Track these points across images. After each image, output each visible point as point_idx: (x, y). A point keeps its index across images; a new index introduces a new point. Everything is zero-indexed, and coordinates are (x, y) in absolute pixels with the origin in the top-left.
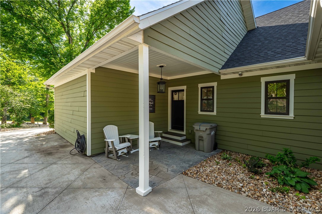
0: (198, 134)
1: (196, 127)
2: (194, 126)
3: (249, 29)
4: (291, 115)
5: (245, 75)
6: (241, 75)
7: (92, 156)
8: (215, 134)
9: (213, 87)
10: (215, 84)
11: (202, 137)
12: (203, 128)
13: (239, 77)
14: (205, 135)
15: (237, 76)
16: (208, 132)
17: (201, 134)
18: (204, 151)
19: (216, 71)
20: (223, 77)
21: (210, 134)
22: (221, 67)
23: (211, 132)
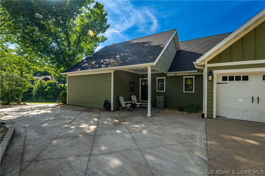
0: (158, 100)
1: (157, 97)
2: (156, 97)
3: (178, 50)
4: (194, 91)
5: (177, 75)
6: (176, 75)
7: (114, 111)
8: (165, 101)
9: (164, 79)
10: (164, 78)
11: (160, 102)
12: (161, 97)
13: (175, 75)
14: (161, 101)
15: (174, 75)
16: (163, 99)
17: (160, 100)
18: (161, 108)
19: (165, 72)
20: (168, 75)
21: (163, 100)
22: (167, 71)
23: (164, 99)
